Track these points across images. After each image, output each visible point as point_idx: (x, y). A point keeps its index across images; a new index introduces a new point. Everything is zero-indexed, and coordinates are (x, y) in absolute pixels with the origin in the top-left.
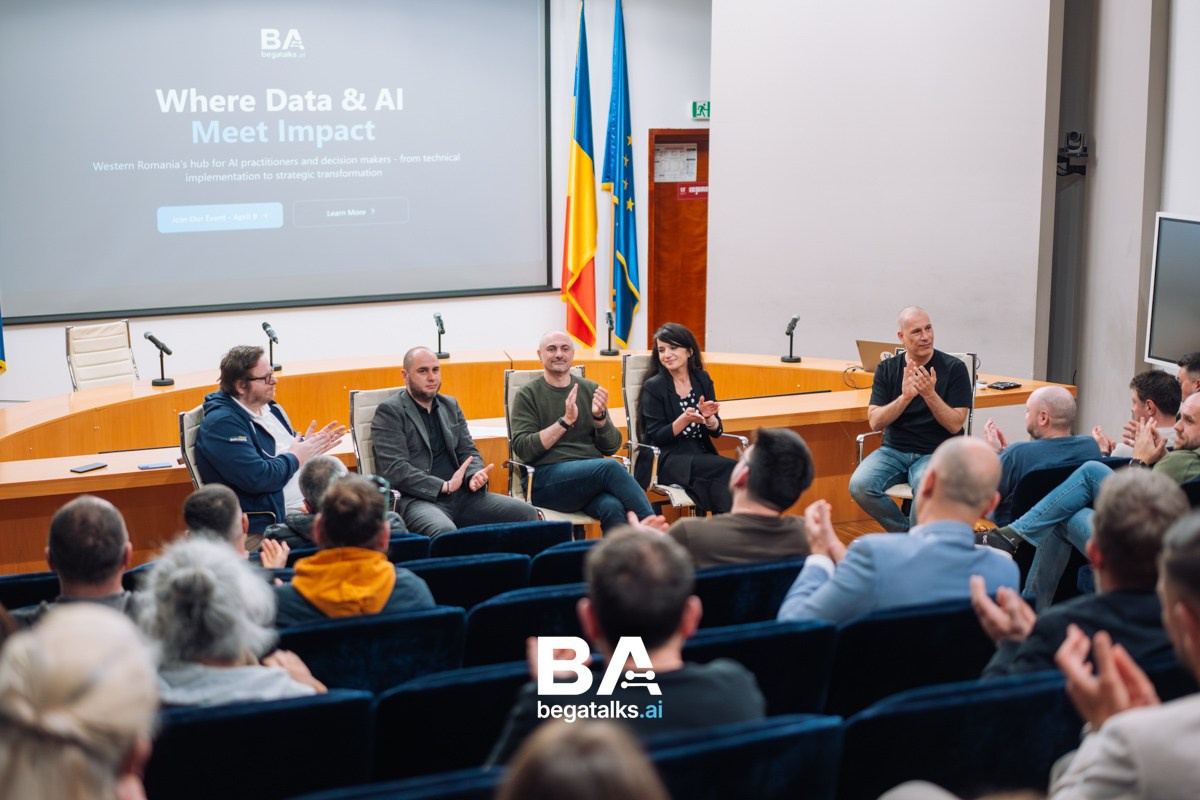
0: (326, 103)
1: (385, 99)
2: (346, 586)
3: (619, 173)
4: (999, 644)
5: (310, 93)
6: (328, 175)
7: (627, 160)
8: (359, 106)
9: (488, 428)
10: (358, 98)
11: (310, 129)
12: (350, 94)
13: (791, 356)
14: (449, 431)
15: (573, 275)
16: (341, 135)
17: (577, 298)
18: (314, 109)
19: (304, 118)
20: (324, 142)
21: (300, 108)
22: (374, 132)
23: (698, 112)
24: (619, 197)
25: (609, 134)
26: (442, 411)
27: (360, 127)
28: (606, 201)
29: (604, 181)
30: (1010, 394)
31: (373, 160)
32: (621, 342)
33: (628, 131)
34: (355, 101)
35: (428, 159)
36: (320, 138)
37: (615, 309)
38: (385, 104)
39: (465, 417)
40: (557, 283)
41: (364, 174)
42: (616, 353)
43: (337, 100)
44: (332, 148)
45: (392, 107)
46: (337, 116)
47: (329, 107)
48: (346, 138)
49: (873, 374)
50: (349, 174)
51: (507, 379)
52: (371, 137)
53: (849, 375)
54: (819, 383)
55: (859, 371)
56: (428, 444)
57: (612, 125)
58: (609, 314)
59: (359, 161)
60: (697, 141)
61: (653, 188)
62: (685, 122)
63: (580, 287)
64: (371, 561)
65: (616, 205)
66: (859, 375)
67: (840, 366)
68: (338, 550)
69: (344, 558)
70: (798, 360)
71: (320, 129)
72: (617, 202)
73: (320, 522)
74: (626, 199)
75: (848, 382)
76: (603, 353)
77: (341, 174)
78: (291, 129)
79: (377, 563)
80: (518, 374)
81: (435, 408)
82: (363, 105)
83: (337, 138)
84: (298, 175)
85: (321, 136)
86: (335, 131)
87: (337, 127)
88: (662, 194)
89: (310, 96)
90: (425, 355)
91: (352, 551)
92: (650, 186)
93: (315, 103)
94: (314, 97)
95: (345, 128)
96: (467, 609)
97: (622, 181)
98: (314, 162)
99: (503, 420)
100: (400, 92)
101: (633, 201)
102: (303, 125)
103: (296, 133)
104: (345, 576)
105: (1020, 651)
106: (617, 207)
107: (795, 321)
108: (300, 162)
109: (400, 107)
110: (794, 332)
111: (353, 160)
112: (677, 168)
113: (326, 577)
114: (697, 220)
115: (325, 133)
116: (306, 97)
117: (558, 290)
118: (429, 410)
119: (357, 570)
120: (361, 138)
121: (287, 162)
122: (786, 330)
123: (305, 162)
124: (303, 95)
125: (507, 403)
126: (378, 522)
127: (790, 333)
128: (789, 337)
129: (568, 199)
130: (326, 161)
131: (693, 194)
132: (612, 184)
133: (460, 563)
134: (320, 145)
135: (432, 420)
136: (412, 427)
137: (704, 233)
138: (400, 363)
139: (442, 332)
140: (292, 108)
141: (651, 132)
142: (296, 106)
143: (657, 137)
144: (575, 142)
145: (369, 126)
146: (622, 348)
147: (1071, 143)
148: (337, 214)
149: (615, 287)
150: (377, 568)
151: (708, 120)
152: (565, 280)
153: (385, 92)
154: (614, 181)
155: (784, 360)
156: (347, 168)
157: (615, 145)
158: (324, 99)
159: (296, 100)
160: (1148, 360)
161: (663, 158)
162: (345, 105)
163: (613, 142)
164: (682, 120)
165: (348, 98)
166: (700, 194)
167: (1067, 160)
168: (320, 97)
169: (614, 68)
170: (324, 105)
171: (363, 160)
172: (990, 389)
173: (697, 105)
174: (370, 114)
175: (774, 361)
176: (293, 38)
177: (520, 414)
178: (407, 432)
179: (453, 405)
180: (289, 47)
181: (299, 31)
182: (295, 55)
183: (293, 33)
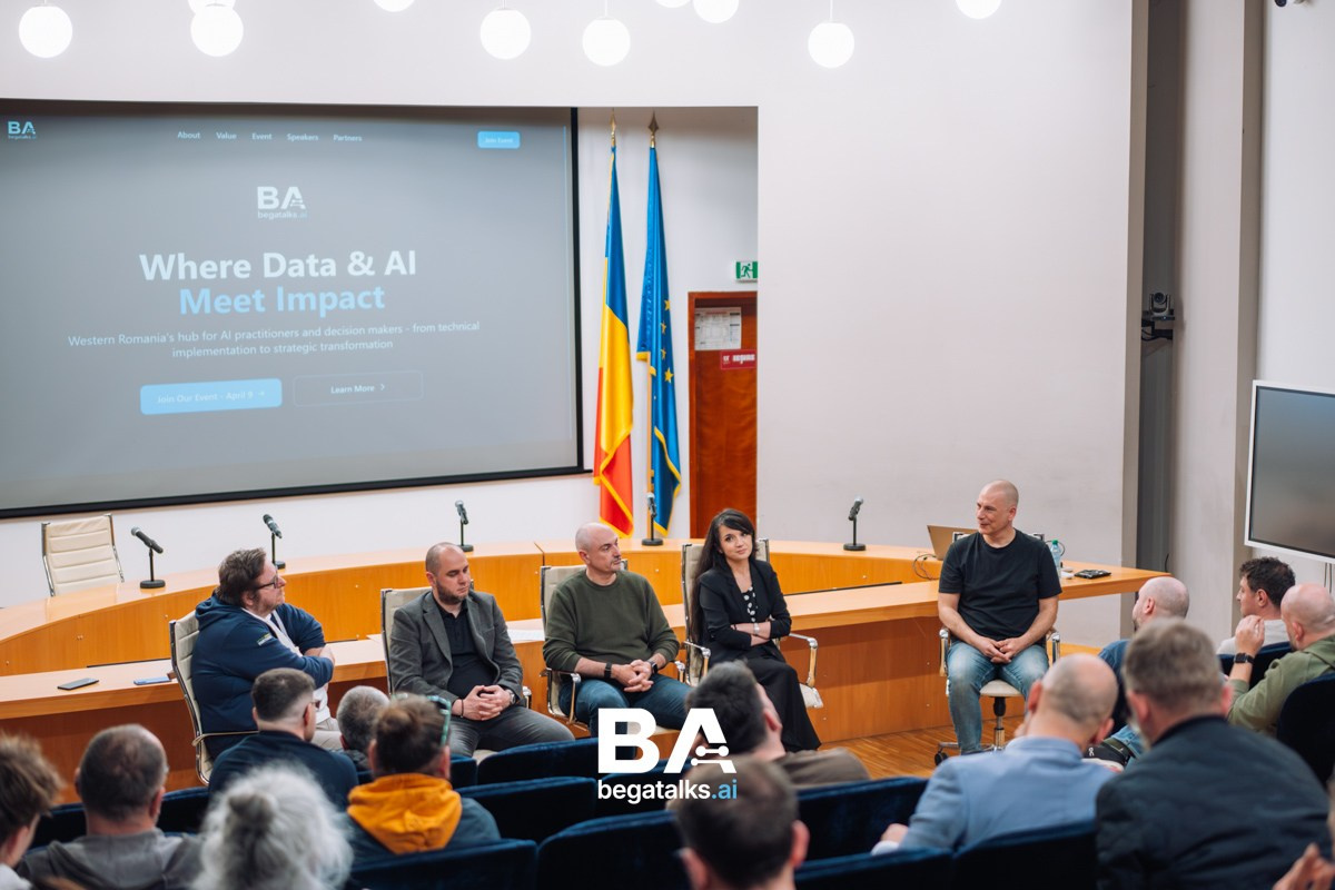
0: (330, 268)
1: (395, 263)
2: (409, 815)
3: (656, 341)
5: (312, 257)
6: (332, 347)
7: (664, 327)
8: (366, 270)
9: (526, 632)
10: (365, 262)
11: (311, 296)
12: (357, 258)
15: (607, 455)
16: (347, 303)
17: (611, 481)
18: (317, 274)
19: (306, 284)
20: (327, 311)
21: (301, 273)
22: (383, 299)
23: (742, 273)
24: (656, 368)
25: (645, 298)
27: (368, 293)
28: (642, 372)
29: (639, 350)
30: (1096, 583)
31: (383, 330)
32: (663, 530)
33: (665, 295)
34: (362, 265)
35: (443, 328)
36: (323, 307)
37: (653, 492)
38: (395, 268)
40: (589, 463)
41: (372, 345)
42: (659, 543)
43: (342, 263)
44: (337, 318)
45: (403, 272)
46: (342, 283)
47: (333, 273)
48: (352, 306)
50: (355, 346)
51: (543, 576)
52: (380, 305)
53: (920, 564)
54: (887, 573)
55: (931, 560)
57: (647, 288)
59: (366, 331)
60: (744, 305)
61: (694, 357)
62: (728, 283)
63: (614, 468)
64: (436, 789)
65: (653, 376)
66: (931, 564)
67: (909, 554)
68: (400, 777)
69: (408, 784)
70: (862, 548)
71: (323, 296)
72: (654, 373)
74: (664, 370)
75: (917, 571)
76: (644, 543)
77: (347, 346)
78: (291, 297)
79: (440, 791)
80: (555, 571)
81: (464, 612)
82: (371, 269)
83: (342, 306)
84: (299, 348)
85: (324, 304)
86: (340, 298)
87: (343, 294)
88: (703, 363)
89: (312, 260)
90: (453, 554)
91: (407, 777)
92: (690, 355)
93: (318, 267)
94: (317, 261)
95: (351, 295)
96: (538, 842)
97: (660, 350)
98: (317, 333)
100: (412, 254)
101: (672, 372)
102: (304, 293)
103: (297, 301)
106: (654, 379)
107: (858, 504)
108: (300, 332)
109: (413, 271)
110: (858, 516)
111: (360, 331)
112: (721, 334)
113: (387, 806)
114: (742, 391)
115: (329, 301)
116: (308, 261)
117: (590, 471)
118: (456, 614)
119: (422, 798)
120: (369, 306)
121: (286, 334)
122: (848, 514)
123: (306, 334)
124: (304, 259)
126: (435, 745)
127: (853, 518)
128: (852, 522)
129: (601, 371)
130: (330, 332)
131: (737, 364)
132: (648, 354)
134: (323, 315)
135: (458, 627)
136: (430, 636)
137: (753, 406)
139: (465, 522)
140: (291, 273)
141: (691, 295)
142: (296, 271)
143: (697, 300)
144: (607, 308)
145: (378, 293)
146: (665, 537)
147: (1156, 305)
148: (343, 390)
149: (653, 467)
150: (442, 798)
151: (756, 282)
152: (598, 461)
153: (395, 255)
154: (650, 350)
155: (847, 548)
156: (353, 339)
157: (651, 310)
158: (328, 264)
159: (296, 264)
160: (1248, 543)
161: (704, 324)
162: (351, 270)
163: (648, 307)
164: (725, 282)
165: (355, 262)
166: (744, 362)
167: (1152, 324)
168: (323, 261)
169: (648, 226)
170: (328, 270)
171: (372, 330)
172: (1077, 579)
173: (742, 265)
174: (379, 279)
175: (837, 550)
176: (293, 197)
177: (553, 618)
178: (423, 642)
179: (487, 606)
180: (289, 207)
181: (300, 190)
182: (295, 215)
183: (293, 191)
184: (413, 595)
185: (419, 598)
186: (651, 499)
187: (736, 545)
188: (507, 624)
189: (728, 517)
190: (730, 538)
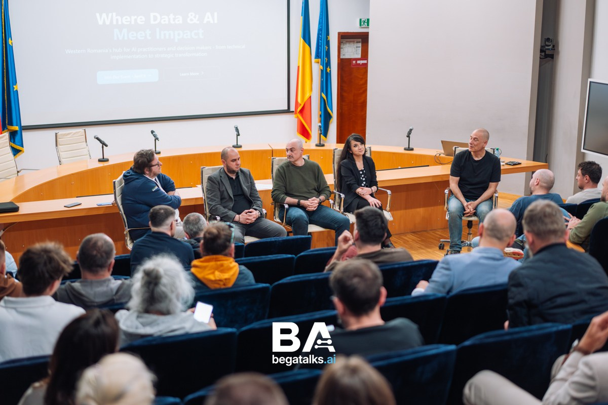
0: (180, 20)
1: (208, 18)
2: (217, 273)
3: (323, 54)
6: (180, 55)
7: (327, 48)
8: (196, 21)
9: (264, 185)
10: (195, 17)
11: (171, 32)
12: (191, 15)
13: (409, 147)
14: (246, 188)
15: (300, 105)
16: (187, 36)
17: (302, 116)
18: (173, 23)
19: (169, 27)
20: (178, 39)
21: (167, 22)
22: (203, 34)
23: (362, 24)
24: (323, 66)
25: (318, 35)
26: (241, 178)
27: (196, 31)
28: (317, 68)
29: (316, 58)
30: (516, 167)
31: (203, 48)
32: (324, 138)
33: (328, 33)
34: (194, 19)
35: (229, 47)
36: (177, 37)
37: (320, 122)
38: (208, 20)
40: (293, 108)
41: (198, 55)
42: (323, 145)
43: (185, 18)
44: (183, 42)
45: (212, 22)
46: (185, 26)
47: (181, 22)
48: (189, 37)
50: (190, 55)
51: (273, 162)
52: (201, 37)
54: (423, 162)
55: (442, 155)
56: (232, 196)
57: (320, 30)
59: (195, 48)
60: (363, 38)
61: (339, 62)
63: (304, 111)
64: (228, 262)
65: (321, 70)
66: (443, 157)
67: (432, 152)
68: (214, 256)
69: (216, 260)
70: (412, 149)
71: (176, 32)
74: (327, 67)
75: (437, 161)
76: (317, 145)
77: (187, 55)
78: (162, 33)
79: (231, 263)
80: (278, 159)
81: (237, 177)
82: (198, 21)
83: (185, 37)
84: (166, 56)
86: (184, 33)
88: (343, 64)
89: (172, 16)
91: (220, 257)
92: (339, 60)
93: (174, 19)
94: (174, 16)
95: (189, 32)
96: (271, 285)
97: (325, 58)
98: (174, 49)
99: (271, 181)
100: (216, 14)
101: (330, 68)
102: (168, 31)
103: (165, 35)
104: (216, 269)
107: (411, 130)
108: (167, 49)
109: (216, 21)
111: (193, 48)
112: (352, 51)
113: (207, 269)
114: (361, 77)
115: (179, 35)
116: (170, 17)
117: (293, 112)
118: (234, 177)
119: (222, 266)
120: (197, 37)
122: (406, 134)
123: (169, 49)
124: (168, 15)
126: (228, 244)
129: (299, 67)
130: (180, 48)
131: (359, 64)
132: (320, 60)
134: (176, 40)
135: (235, 184)
139: (238, 135)
140: (163, 22)
141: (339, 33)
142: (165, 21)
143: (342, 36)
144: (302, 39)
145: (201, 31)
146: (325, 142)
147: (547, 43)
148: (185, 74)
149: (321, 110)
150: (231, 265)
151: (368, 28)
152: (296, 107)
153: (208, 14)
154: (321, 58)
155: (405, 149)
156: (189, 52)
158: (179, 18)
159: (164, 18)
161: (344, 46)
162: (189, 21)
163: (320, 39)
164: (354, 27)
165: (190, 17)
166: (362, 64)
167: (545, 52)
168: (177, 17)
169: (321, 2)
171: (198, 48)
172: (507, 165)
173: (362, 20)
174: (201, 25)
175: (401, 150)
177: (276, 180)
178: (221, 190)
179: (247, 174)
184: (215, 169)
185: (218, 171)
186: (320, 126)
187: (358, 148)
188: (255, 182)
189: (354, 136)
190: (356, 146)
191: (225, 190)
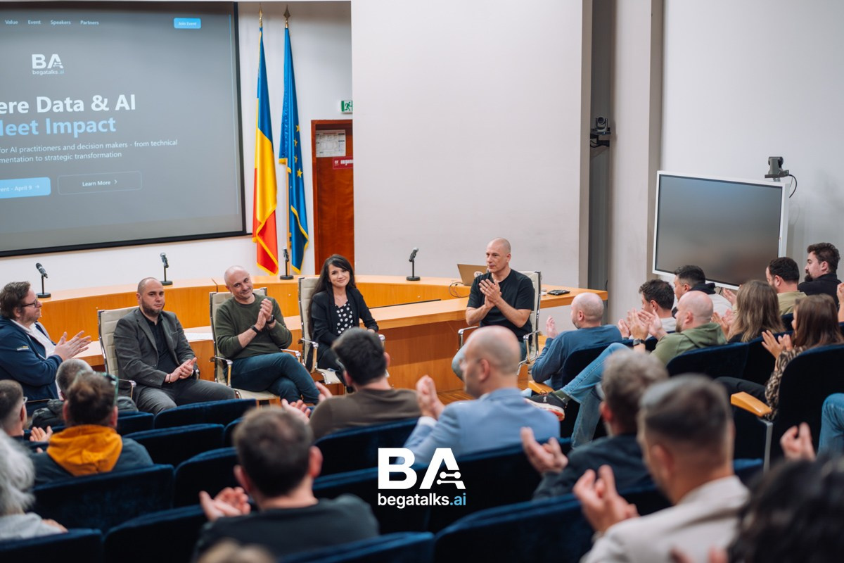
0: (80, 106)
1: (122, 103)
2: (85, 453)
3: (291, 151)
4: (544, 474)
5: (68, 99)
6: (82, 157)
7: (296, 142)
8: (103, 107)
10: (103, 102)
11: (68, 124)
12: (97, 99)
13: (413, 276)
14: (171, 337)
15: (260, 223)
16: (91, 128)
17: (264, 239)
18: (71, 110)
19: (65, 116)
20: (79, 133)
21: (61, 110)
22: (115, 126)
23: (345, 108)
24: (291, 168)
25: (283, 124)
26: (165, 323)
27: (105, 122)
28: (282, 171)
29: (281, 157)
30: (562, 298)
31: (115, 146)
32: (296, 270)
33: (296, 122)
34: (100, 104)
35: (154, 144)
36: (76, 131)
37: (291, 247)
38: (122, 105)
39: (182, 326)
40: (249, 229)
41: (108, 155)
42: (291, 278)
43: (88, 103)
44: (85, 138)
45: (128, 108)
46: (88, 115)
47: (82, 109)
48: (95, 130)
49: (470, 287)
50: (97, 156)
51: (211, 298)
52: (113, 129)
53: (454, 289)
54: (433, 294)
55: (460, 285)
56: (156, 348)
57: (285, 118)
58: (286, 251)
59: (105, 146)
60: (345, 128)
61: (315, 162)
62: (336, 115)
63: (265, 232)
64: (104, 434)
65: (289, 173)
66: (460, 288)
67: (446, 282)
68: (80, 427)
69: (84, 432)
70: (418, 279)
71: (76, 124)
73: (67, 408)
74: (297, 169)
75: (452, 293)
76: (282, 278)
77: (92, 155)
78: (55, 125)
79: (108, 435)
80: (219, 295)
81: (160, 321)
82: (106, 107)
83: (89, 130)
84: (61, 158)
85: (77, 129)
86: (86, 126)
87: (88, 123)
88: (321, 165)
89: (68, 101)
90: (153, 284)
91: (89, 427)
92: (313, 160)
93: (72, 106)
94: (71, 102)
95: (94, 124)
96: (175, 466)
97: (294, 157)
98: (73, 147)
99: (210, 328)
100: (133, 97)
101: (302, 171)
102: (64, 122)
103: (59, 127)
104: (85, 446)
105: (559, 478)
106: (290, 175)
107: (415, 252)
108: (62, 148)
109: (133, 107)
110: (415, 259)
111: (101, 146)
112: (332, 147)
113: (71, 447)
114: (348, 183)
115: (79, 127)
116: (65, 102)
117: (251, 234)
118: (156, 323)
119: (93, 441)
120: (106, 130)
121: (52, 149)
122: (409, 258)
123: (65, 148)
124: (63, 100)
125: (211, 315)
126: (109, 407)
127: (412, 260)
128: (411, 263)
129: (256, 171)
130: (81, 147)
131: (343, 165)
132: (287, 159)
133: (173, 432)
134: (76, 136)
135: (158, 330)
136: (144, 335)
137: (352, 193)
138: (135, 290)
139: (166, 266)
140: (55, 110)
141: (313, 122)
142: (58, 108)
143: (317, 125)
144: (259, 130)
145: (112, 122)
146: (296, 274)
147: (599, 125)
148: (90, 184)
149: (290, 231)
150: (108, 439)
151: (351, 113)
152: (255, 228)
153: (122, 97)
154: (288, 157)
155: (408, 279)
156: (96, 151)
157: (287, 131)
158: (78, 103)
159: (58, 104)
160: (655, 272)
161: (321, 140)
162: (93, 107)
163: (285, 129)
164: (334, 114)
165: (96, 102)
166: (348, 164)
167: (597, 137)
168: (76, 102)
169: (285, 78)
170: (78, 107)
171: (108, 145)
172: (550, 295)
173: (345, 103)
174: (111, 113)
175: (402, 280)
176: (55, 61)
177: (220, 324)
179: (173, 318)
180: (52, 67)
181: (59, 56)
182: (57, 72)
183: (55, 57)
187: (339, 277)
189: (334, 259)
190: (334, 273)
191: (146, 338)
